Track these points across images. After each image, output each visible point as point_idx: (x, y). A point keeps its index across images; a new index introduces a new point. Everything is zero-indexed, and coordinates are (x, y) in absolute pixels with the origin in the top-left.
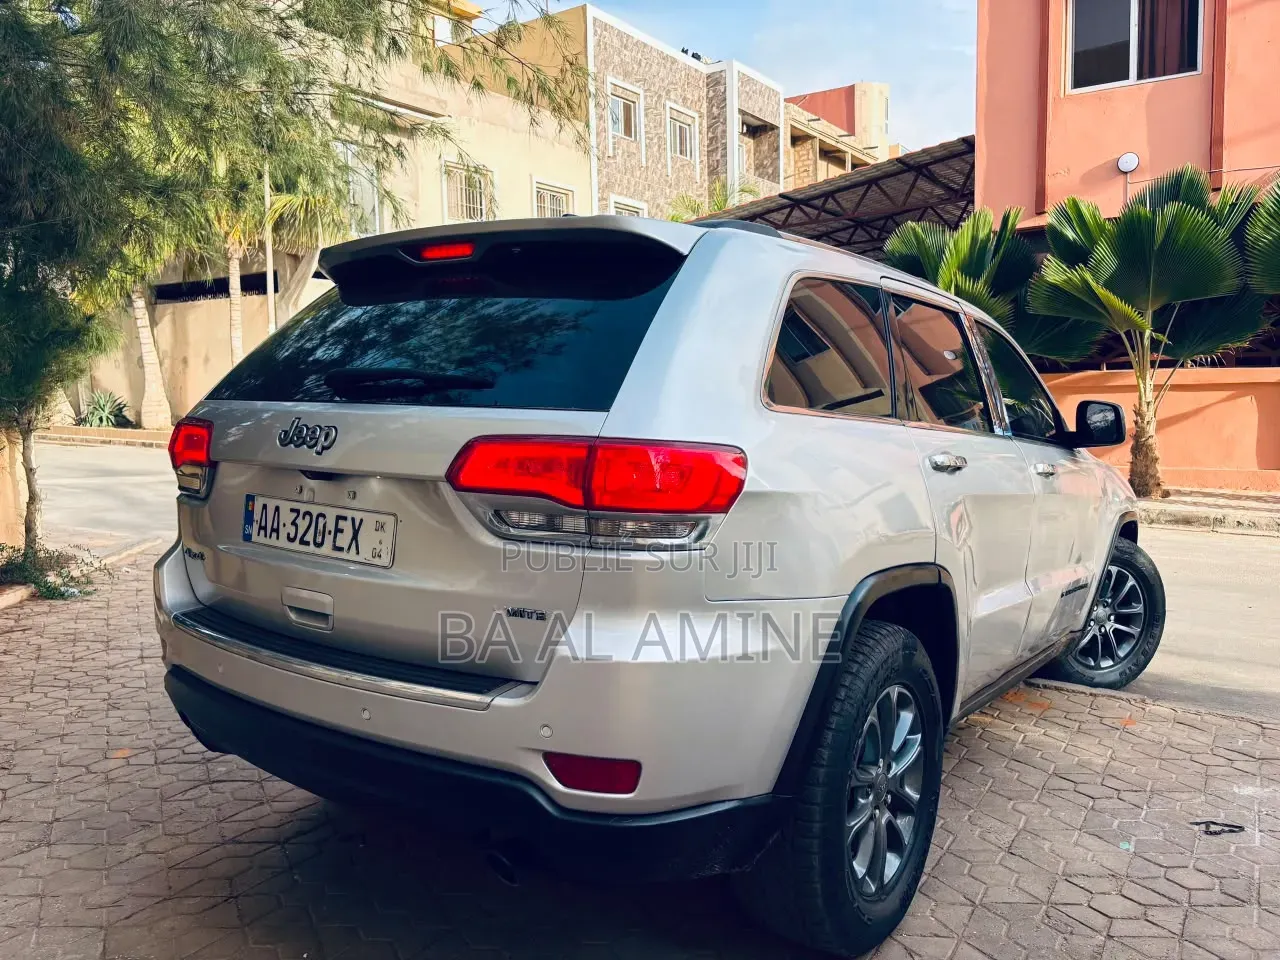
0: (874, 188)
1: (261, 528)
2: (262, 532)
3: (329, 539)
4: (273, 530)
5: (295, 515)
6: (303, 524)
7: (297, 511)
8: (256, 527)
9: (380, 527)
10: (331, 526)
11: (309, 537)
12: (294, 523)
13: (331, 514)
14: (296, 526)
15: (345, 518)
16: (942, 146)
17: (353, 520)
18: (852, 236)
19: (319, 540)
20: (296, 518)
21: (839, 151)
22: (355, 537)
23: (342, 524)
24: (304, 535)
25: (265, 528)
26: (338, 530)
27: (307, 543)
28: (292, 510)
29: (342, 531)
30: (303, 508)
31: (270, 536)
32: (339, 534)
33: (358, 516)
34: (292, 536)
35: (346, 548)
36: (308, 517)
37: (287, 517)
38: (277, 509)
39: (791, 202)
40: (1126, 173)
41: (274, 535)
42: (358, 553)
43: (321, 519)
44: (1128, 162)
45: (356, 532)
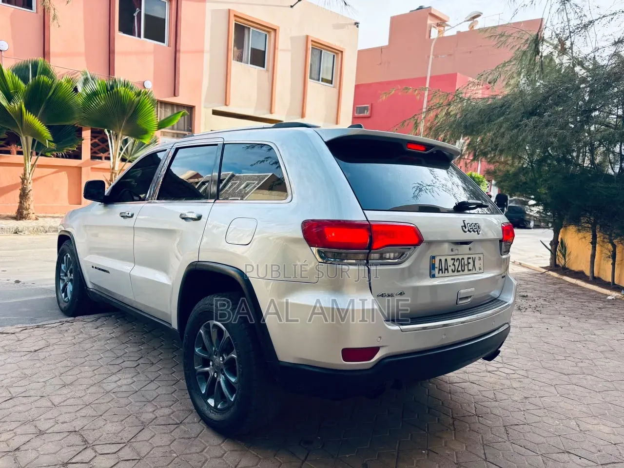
1: (439, 270)
2: (440, 272)
3: (466, 267)
4: (445, 269)
5: (453, 261)
6: (457, 264)
7: (454, 259)
8: (437, 270)
9: (480, 259)
10: (466, 263)
11: (460, 269)
12: (454, 265)
13: (466, 257)
14: (455, 266)
15: (470, 258)
17: (473, 258)
19: (463, 268)
20: (454, 262)
22: (474, 265)
23: (470, 261)
24: (458, 269)
25: (442, 270)
26: (469, 263)
27: (460, 271)
28: (452, 259)
29: (470, 263)
30: (456, 257)
31: (445, 273)
32: (469, 265)
33: (473, 256)
34: (454, 270)
35: (472, 269)
36: (458, 261)
37: (450, 262)
38: (446, 260)
41: (446, 271)
42: (476, 270)
43: (463, 261)
45: (474, 262)
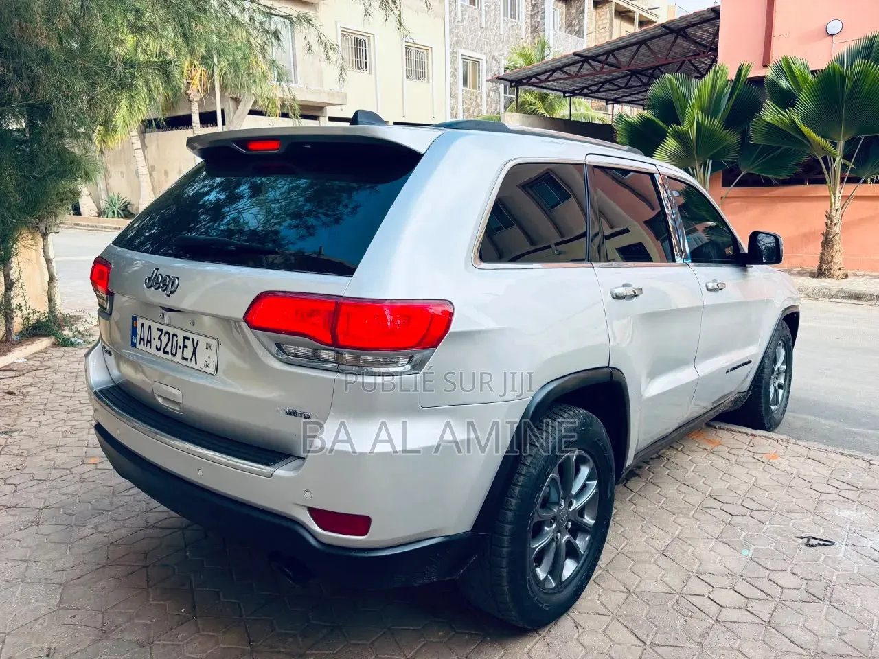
0: (644, 46)
1: (141, 339)
2: (142, 342)
3: (180, 351)
4: (148, 342)
5: (160, 333)
6: (165, 339)
7: (161, 330)
8: (138, 337)
9: (209, 347)
10: (181, 344)
11: (168, 349)
12: (159, 338)
13: (181, 334)
14: (161, 341)
15: (188, 339)
16: (696, 14)
17: (193, 340)
18: (628, 82)
19: (174, 352)
20: (161, 335)
21: (630, 11)
22: (194, 352)
23: (187, 342)
24: (165, 348)
25: (143, 340)
26: (185, 347)
27: (167, 353)
28: (159, 330)
29: (187, 347)
30: (165, 329)
31: (146, 345)
32: (185, 349)
33: (196, 338)
34: (159, 347)
35: (189, 359)
36: (167, 335)
37: (156, 334)
38: (150, 327)
39: (582, 59)
40: (832, 35)
41: (149, 345)
42: (196, 363)
43: (175, 337)
44: (834, 27)
45: (195, 349)
